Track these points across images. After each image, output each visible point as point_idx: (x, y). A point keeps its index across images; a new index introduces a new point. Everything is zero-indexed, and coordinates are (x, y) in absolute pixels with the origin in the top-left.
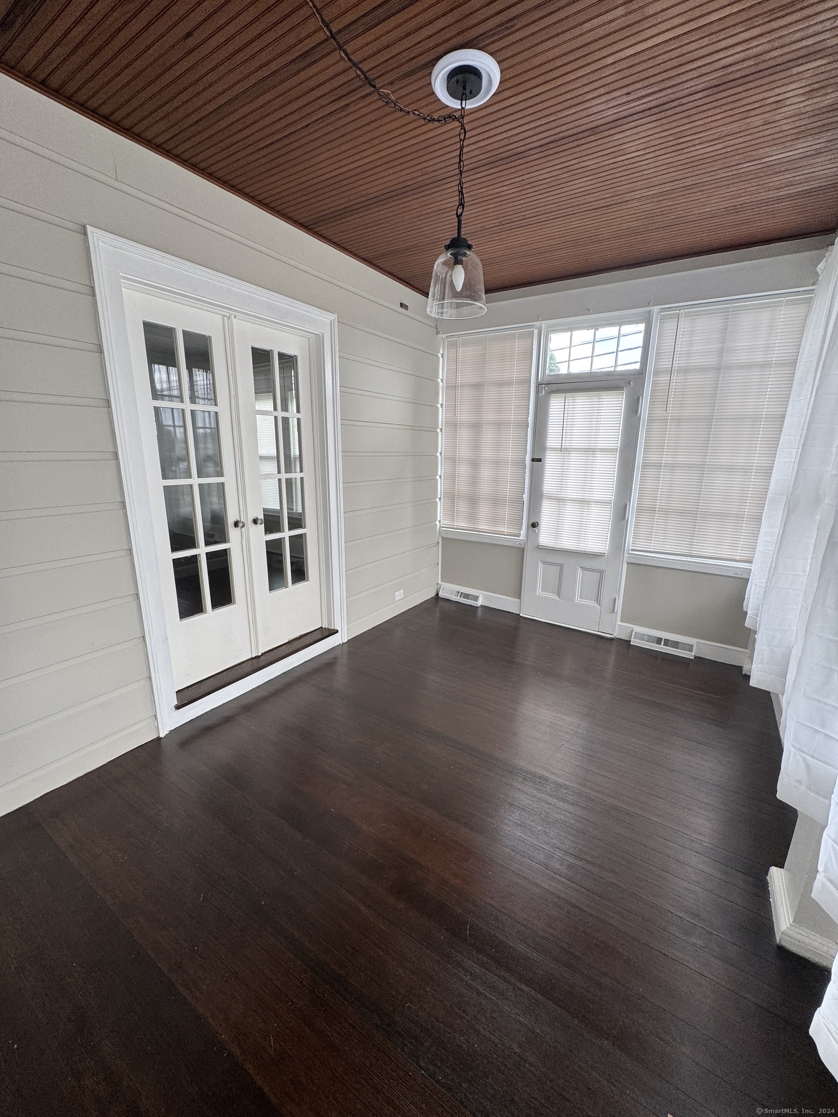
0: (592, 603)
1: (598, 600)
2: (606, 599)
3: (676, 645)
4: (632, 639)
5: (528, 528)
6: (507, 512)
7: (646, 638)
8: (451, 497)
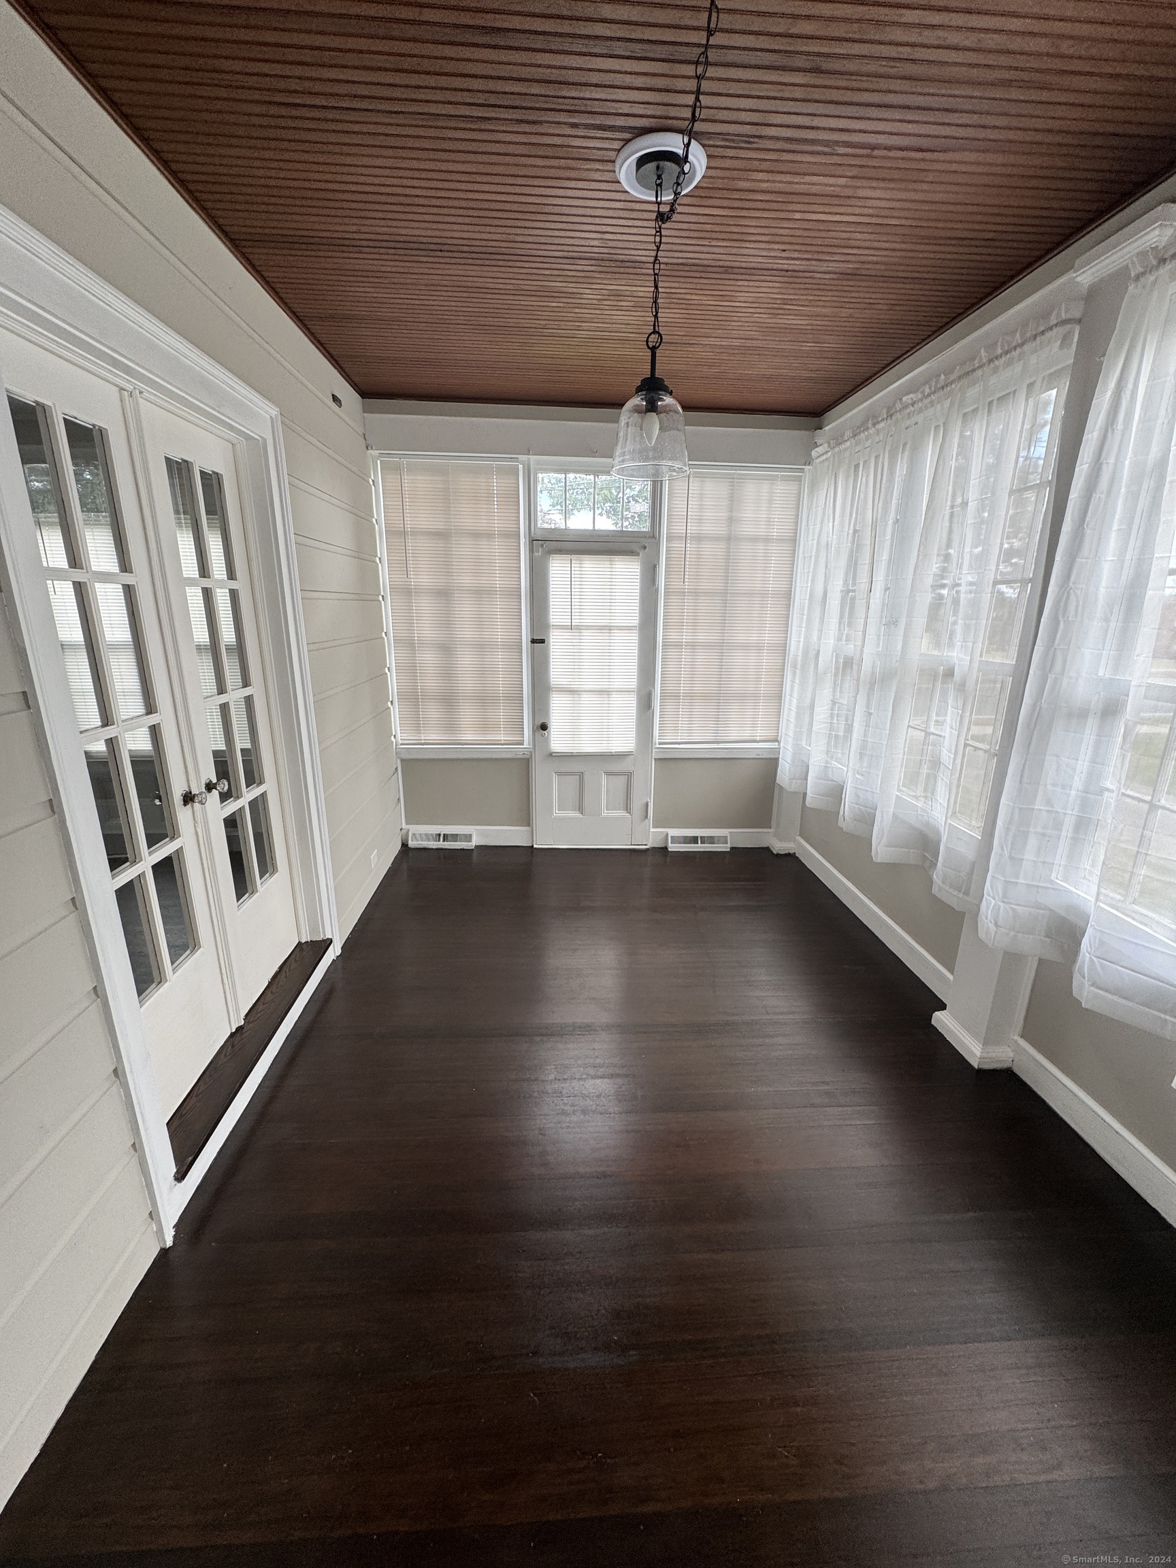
0: (622, 813)
1: (628, 808)
2: (637, 805)
3: (711, 840)
4: (670, 845)
5: (534, 731)
6: (501, 713)
7: (682, 840)
8: (413, 698)
